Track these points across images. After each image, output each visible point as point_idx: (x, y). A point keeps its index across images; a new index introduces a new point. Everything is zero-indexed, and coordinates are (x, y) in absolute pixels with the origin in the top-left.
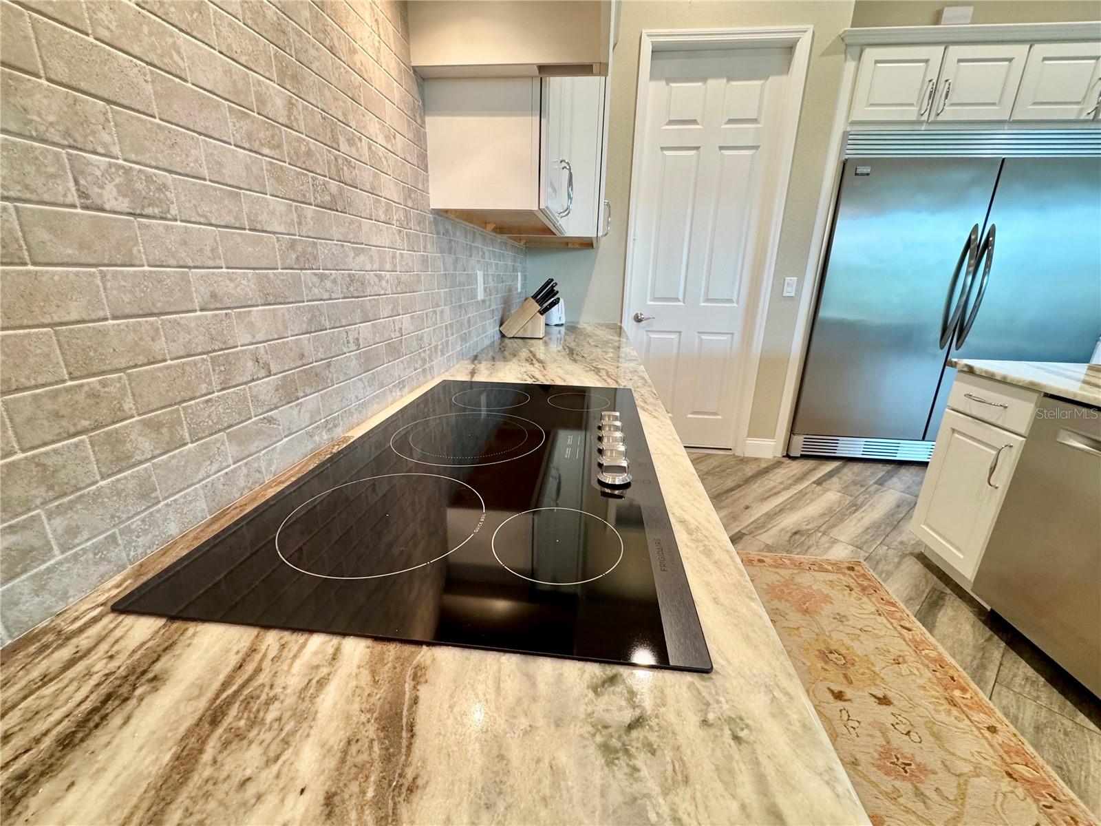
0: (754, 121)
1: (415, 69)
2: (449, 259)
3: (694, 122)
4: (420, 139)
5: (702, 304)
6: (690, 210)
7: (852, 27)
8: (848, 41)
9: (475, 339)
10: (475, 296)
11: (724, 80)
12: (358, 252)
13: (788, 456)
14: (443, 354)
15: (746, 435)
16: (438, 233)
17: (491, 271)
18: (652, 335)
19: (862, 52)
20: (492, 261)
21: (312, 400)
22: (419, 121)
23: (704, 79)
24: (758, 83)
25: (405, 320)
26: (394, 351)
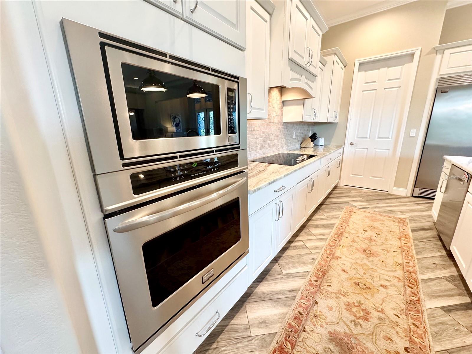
0: (399, 79)
1: (282, 101)
2: (286, 130)
3: (375, 82)
4: (282, 111)
5: (377, 139)
6: (372, 109)
7: (439, 45)
8: (437, 49)
9: (292, 147)
10: (293, 137)
11: (387, 68)
12: (270, 131)
13: (413, 196)
14: (283, 148)
15: (393, 186)
16: (284, 126)
17: (299, 131)
18: (356, 149)
19: (444, 51)
20: (299, 129)
21: (262, 150)
22: (282, 108)
23: (379, 69)
24: (400, 67)
25: (276, 141)
26: (273, 146)
